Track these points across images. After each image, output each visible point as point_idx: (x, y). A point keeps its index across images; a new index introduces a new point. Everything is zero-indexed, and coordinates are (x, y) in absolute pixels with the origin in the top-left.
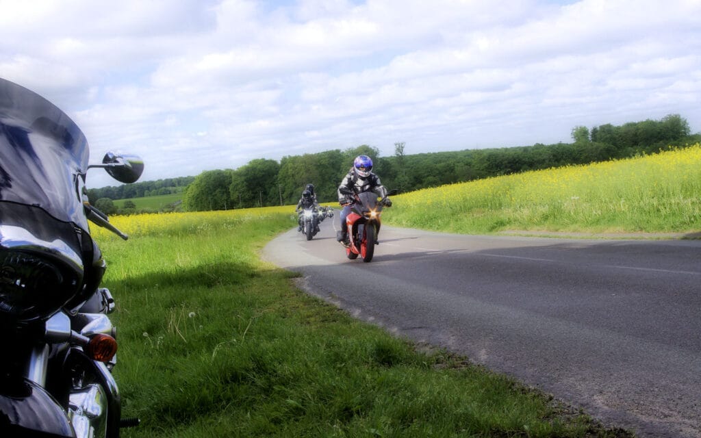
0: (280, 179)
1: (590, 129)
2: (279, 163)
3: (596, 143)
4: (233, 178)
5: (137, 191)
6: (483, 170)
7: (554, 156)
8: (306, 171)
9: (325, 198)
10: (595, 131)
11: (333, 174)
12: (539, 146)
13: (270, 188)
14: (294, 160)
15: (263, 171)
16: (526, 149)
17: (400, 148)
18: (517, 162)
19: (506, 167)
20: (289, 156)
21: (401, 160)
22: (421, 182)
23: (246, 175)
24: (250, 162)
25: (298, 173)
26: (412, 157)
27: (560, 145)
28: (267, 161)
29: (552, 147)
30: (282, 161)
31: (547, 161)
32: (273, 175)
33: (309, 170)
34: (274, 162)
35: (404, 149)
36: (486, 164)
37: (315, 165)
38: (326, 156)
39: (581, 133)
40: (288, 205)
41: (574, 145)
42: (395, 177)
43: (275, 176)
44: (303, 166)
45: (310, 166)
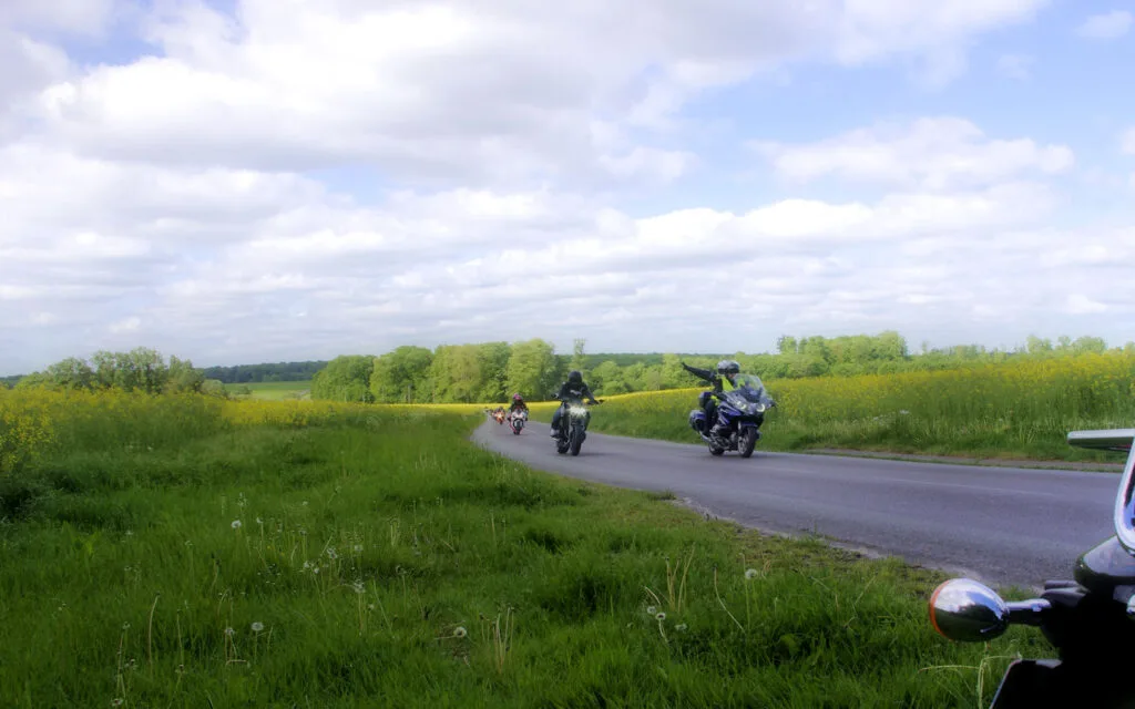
0: (433, 372)
1: (798, 340)
3: (805, 356)
4: (376, 366)
5: (253, 374)
8: (465, 365)
9: (485, 398)
10: (804, 343)
11: (497, 369)
12: (742, 354)
13: (420, 381)
14: (452, 350)
15: (413, 361)
17: (580, 346)
20: (446, 344)
21: (580, 358)
23: (392, 364)
24: (398, 350)
25: (455, 366)
26: (592, 356)
27: (764, 355)
28: (419, 349)
29: (754, 357)
30: (436, 350)
32: (425, 366)
33: (469, 363)
34: (429, 351)
35: (584, 347)
37: (476, 357)
38: (490, 349)
39: (786, 344)
40: (440, 403)
41: (780, 356)
43: (427, 367)
44: (462, 358)
45: (470, 359)
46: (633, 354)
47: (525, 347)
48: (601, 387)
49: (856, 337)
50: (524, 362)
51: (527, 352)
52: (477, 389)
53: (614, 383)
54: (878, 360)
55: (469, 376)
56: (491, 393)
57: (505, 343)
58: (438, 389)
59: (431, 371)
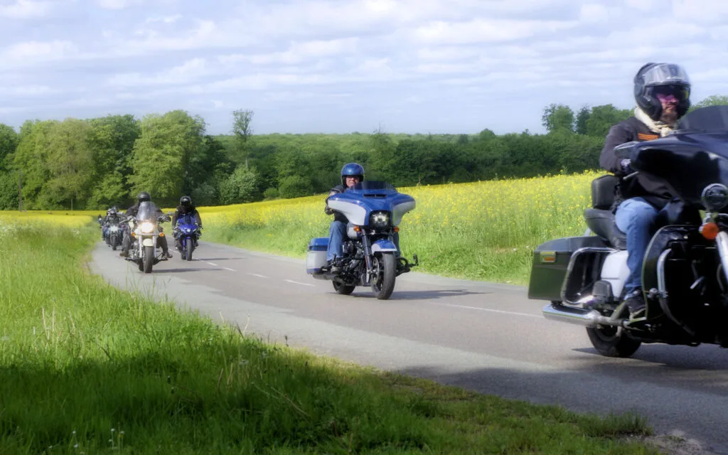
0: (18, 162)
3: (587, 137)
6: (387, 171)
7: (513, 153)
8: (68, 151)
10: (584, 115)
11: (119, 158)
12: (487, 135)
14: (47, 128)
16: (463, 139)
17: (243, 121)
18: (448, 161)
19: (427, 168)
20: (38, 121)
21: (244, 141)
25: (52, 153)
26: (261, 138)
27: (525, 135)
29: (508, 139)
30: (22, 129)
31: (499, 163)
32: (6, 153)
33: (74, 148)
34: (11, 130)
35: (250, 124)
36: (393, 161)
37: (86, 141)
38: (106, 126)
39: (559, 118)
40: (29, 209)
41: (547, 137)
42: (231, 172)
43: (9, 155)
44: (63, 140)
45: (76, 141)
46: (322, 135)
47: (160, 124)
48: (276, 185)
50: (157, 146)
51: (163, 131)
52: (87, 188)
53: (294, 179)
55: (74, 168)
56: (110, 193)
57: (129, 118)
58: (26, 188)
59: (15, 160)
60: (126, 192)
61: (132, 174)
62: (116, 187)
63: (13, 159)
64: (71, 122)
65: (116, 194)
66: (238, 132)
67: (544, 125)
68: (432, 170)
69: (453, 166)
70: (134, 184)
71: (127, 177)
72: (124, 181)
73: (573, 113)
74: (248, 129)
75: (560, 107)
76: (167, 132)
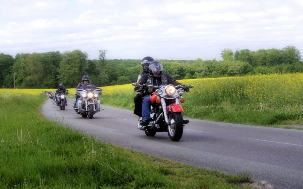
0: (14, 69)
2: (14, 57)
3: (238, 62)
7: (209, 68)
8: (34, 65)
9: (46, 85)
10: (237, 54)
11: (53, 68)
12: (199, 61)
13: (6, 75)
14: (25, 56)
17: (103, 54)
18: (184, 70)
19: (175, 73)
20: (22, 53)
21: (103, 62)
22: (116, 79)
25: (27, 66)
26: (110, 61)
27: (214, 61)
28: (5, 56)
29: (207, 62)
30: (16, 57)
31: (204, 71)
32: (9, 66)
33: (36, 64)
34: (11, 57)
35: (106, 55)
37: (41, 61)
38: (49, 56)
39: (227, 55)
40: (18, 88)
41: (223, 62)
42: (98, 74)
43: (10, 67)
44: (32, 61)
45: (37, 62)
46: (134, 60)
47: (70, 55)
49: (269, 50)
50: (68, 64)
51: (71, 58)
52: (41, 79)
53: (123, 77)
54: (283, 64)
55: (36, 72)
56: (50, 82)
57: (58, 53)
58: (17, 80)
59: (13, 69)
60: (56, 82)
61: (59, 74)
62: (53, 80)
63: (12, 68)
64: (35, 54)
65: (52, 83)
66: (101, 59)
67: (221, 57)
68: (177, 74)
69: (185, 73)
70: (59, 79)
71: (57, 76)
72: (56, 77)
73: (233, 52)
74: (105, 57)
75: (228, 50)
76: (73, 58)
